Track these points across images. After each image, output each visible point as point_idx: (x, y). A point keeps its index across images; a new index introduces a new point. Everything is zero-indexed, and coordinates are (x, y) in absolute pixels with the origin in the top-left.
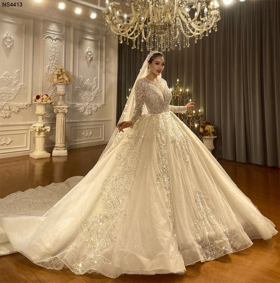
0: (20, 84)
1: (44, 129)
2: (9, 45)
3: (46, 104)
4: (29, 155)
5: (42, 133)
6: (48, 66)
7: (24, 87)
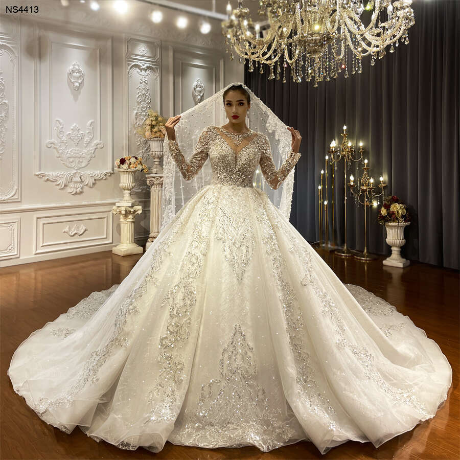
0: (95, 142)
1: (132, 210)
2: (77, 82)
3: (135, 172)
4: (112, 251)
5: (131, 216)
6: (135, 112)
7: (100, 145)
